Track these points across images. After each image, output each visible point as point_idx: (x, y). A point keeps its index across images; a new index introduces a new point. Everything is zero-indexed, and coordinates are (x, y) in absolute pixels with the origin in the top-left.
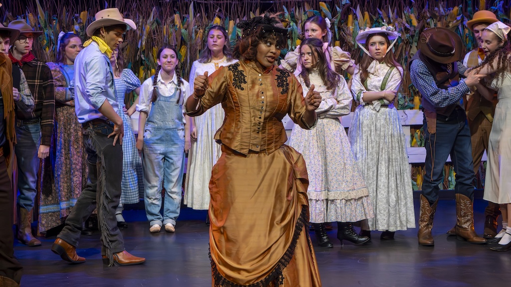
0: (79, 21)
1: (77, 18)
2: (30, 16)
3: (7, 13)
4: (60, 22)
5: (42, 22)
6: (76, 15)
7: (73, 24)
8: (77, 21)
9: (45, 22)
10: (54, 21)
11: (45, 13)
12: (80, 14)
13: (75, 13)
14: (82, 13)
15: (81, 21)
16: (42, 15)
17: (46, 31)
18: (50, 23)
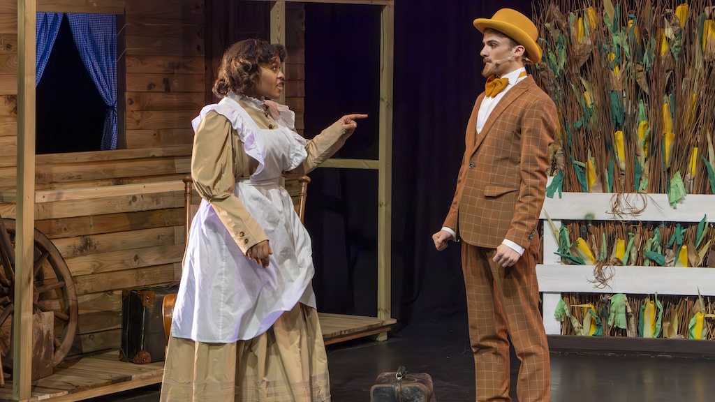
0: (673, 22)
1: (669, 17)
2: (591, 11)
3: (552, 6)
4: (640, 23)
5: (609, 22)
6: (668, 11)
7: (663, 26)
8: (669, 21)
9: (615, 22)
10: (631, 21)
11: (615, 6)
12: (675, 9)
13: (667, 8)
14: (679, 8)
15: (678, 21)
16: (611, 11)
17: (616, 39)
18: (624, 24)
